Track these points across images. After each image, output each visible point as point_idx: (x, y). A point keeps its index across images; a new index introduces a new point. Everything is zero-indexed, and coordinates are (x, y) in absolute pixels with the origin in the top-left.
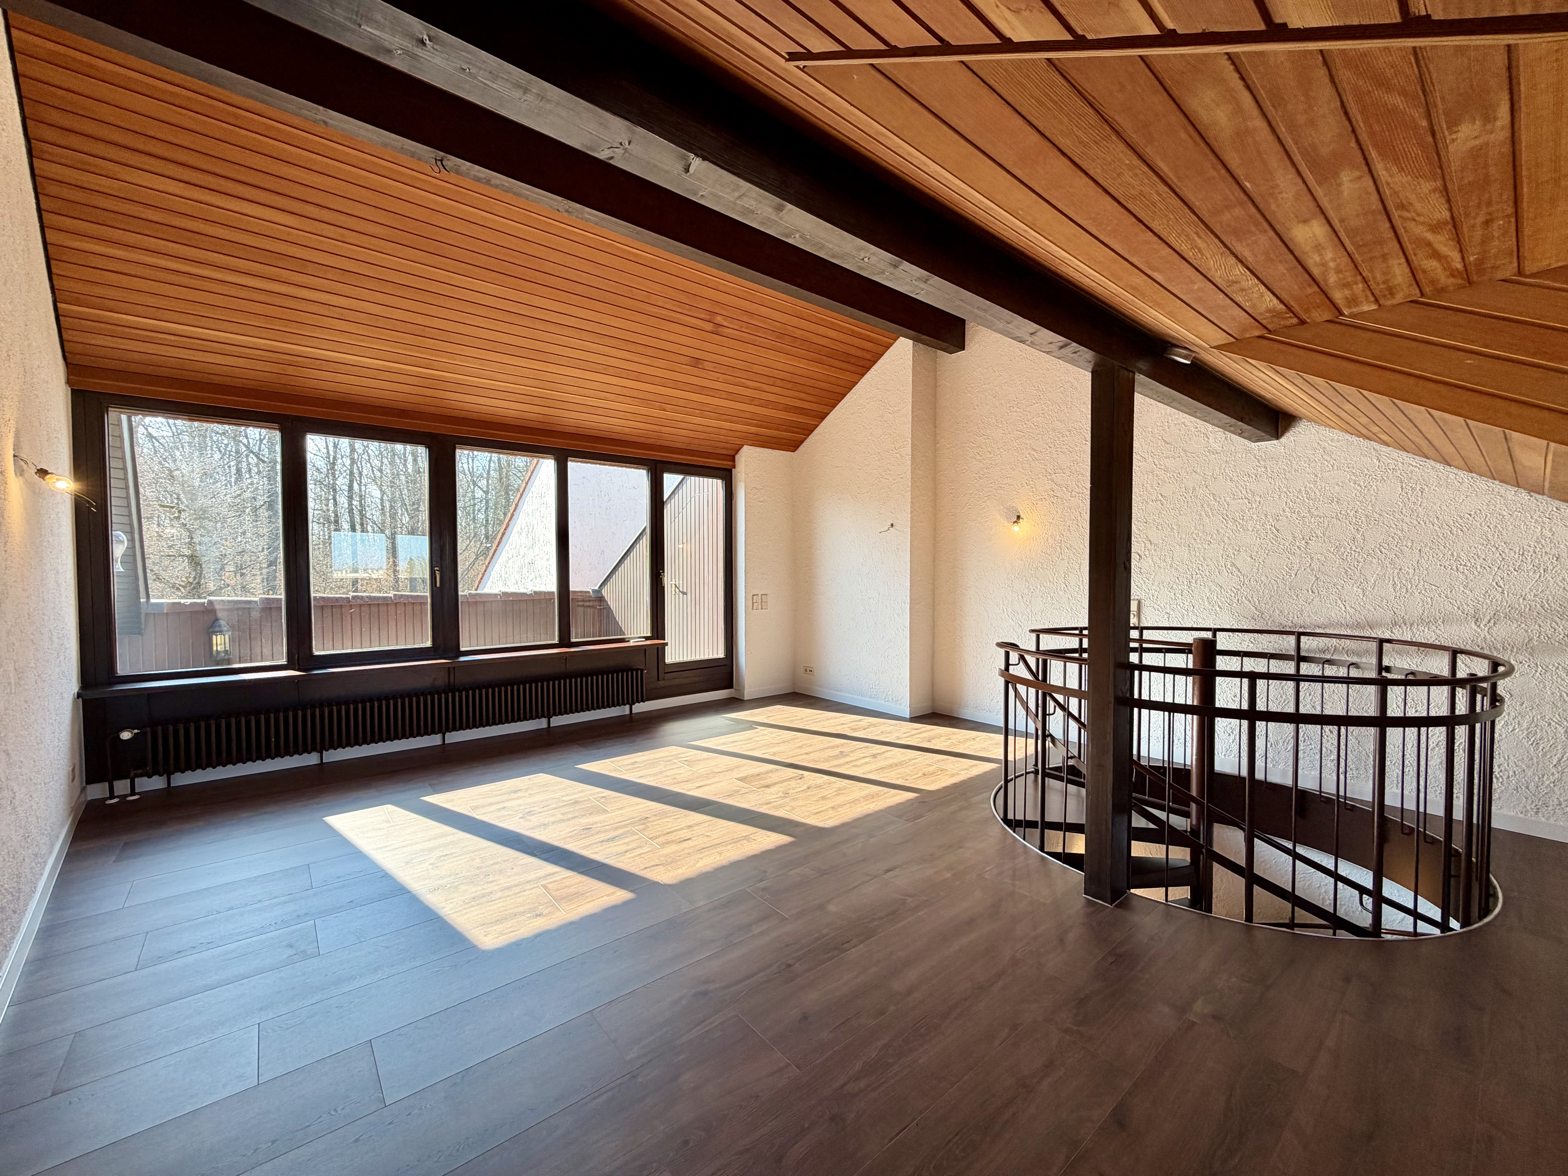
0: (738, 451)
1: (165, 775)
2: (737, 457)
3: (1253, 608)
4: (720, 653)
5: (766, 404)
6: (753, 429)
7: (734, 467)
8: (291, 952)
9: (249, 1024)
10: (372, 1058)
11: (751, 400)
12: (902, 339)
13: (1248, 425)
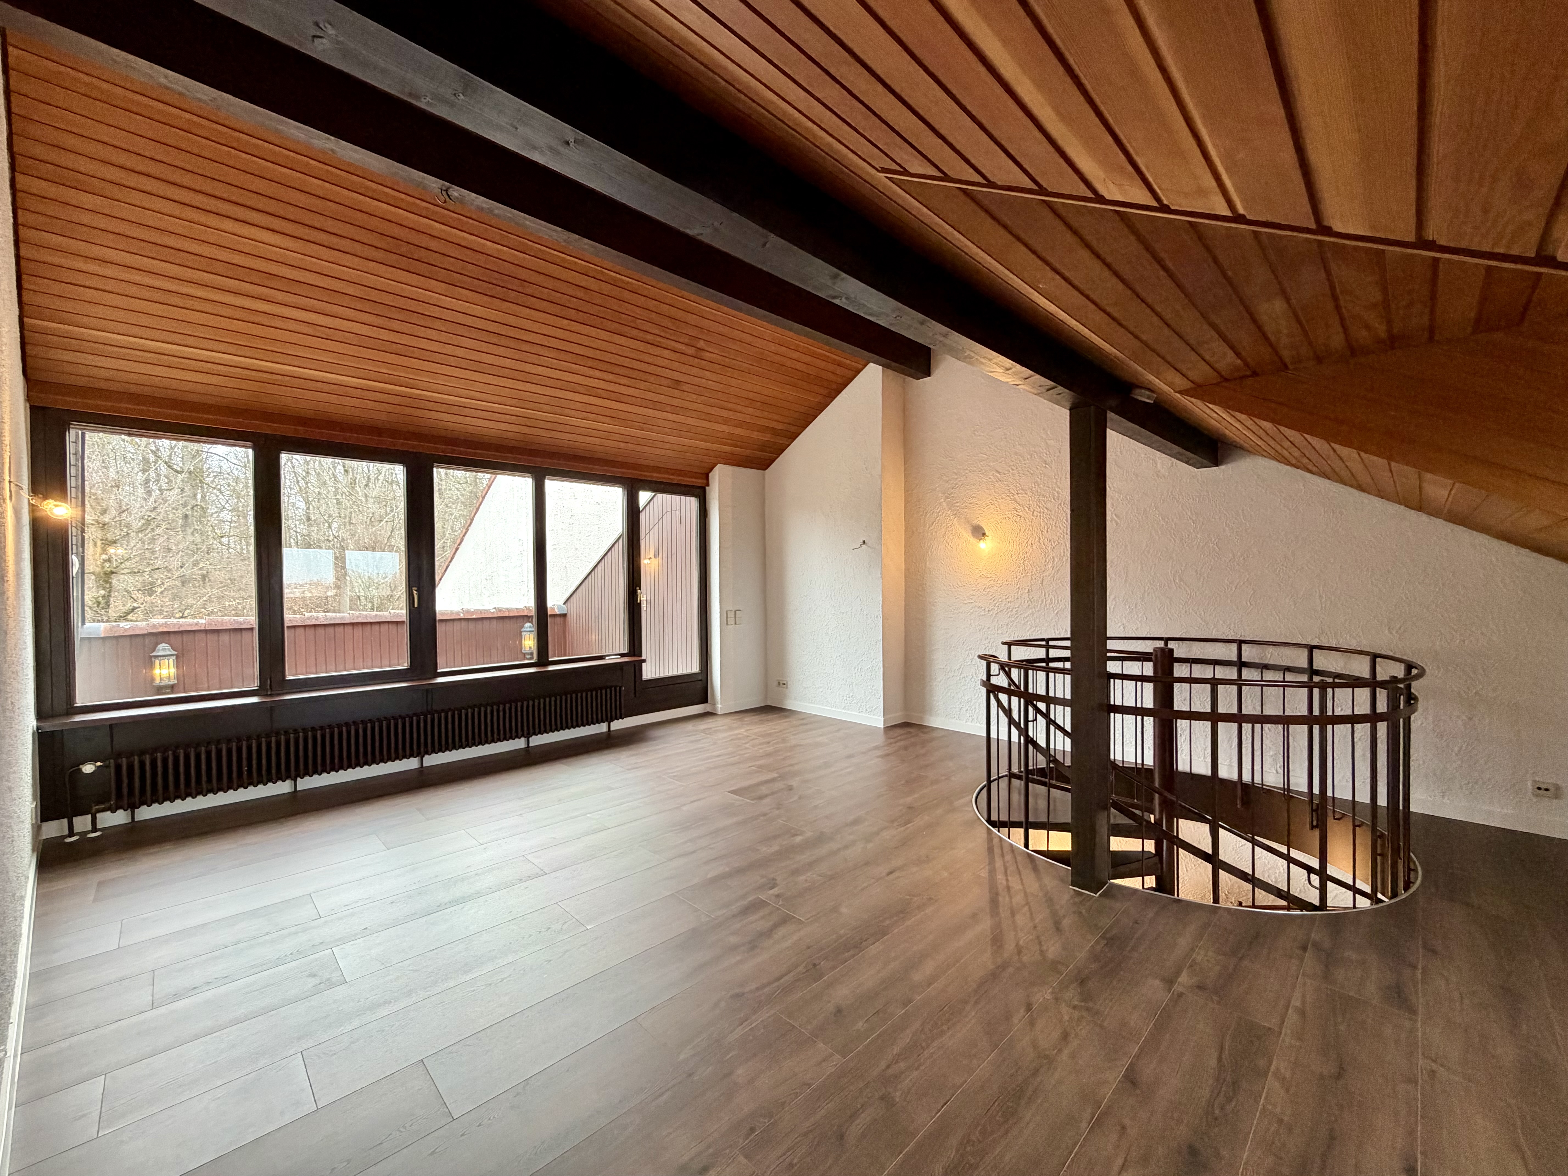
0: (711, 469)
1: (129, 810)
2: (710, 475)
3: (1199, 619)
4: (694, 668)
5: (740, 424)
6: (728, 448)
7: (708, 485)
8: (315, 981)
9: (292, 1052)
10: (428, 1077)
11: (726, 421)
12: (871, 364)
13: (1195, 454)
